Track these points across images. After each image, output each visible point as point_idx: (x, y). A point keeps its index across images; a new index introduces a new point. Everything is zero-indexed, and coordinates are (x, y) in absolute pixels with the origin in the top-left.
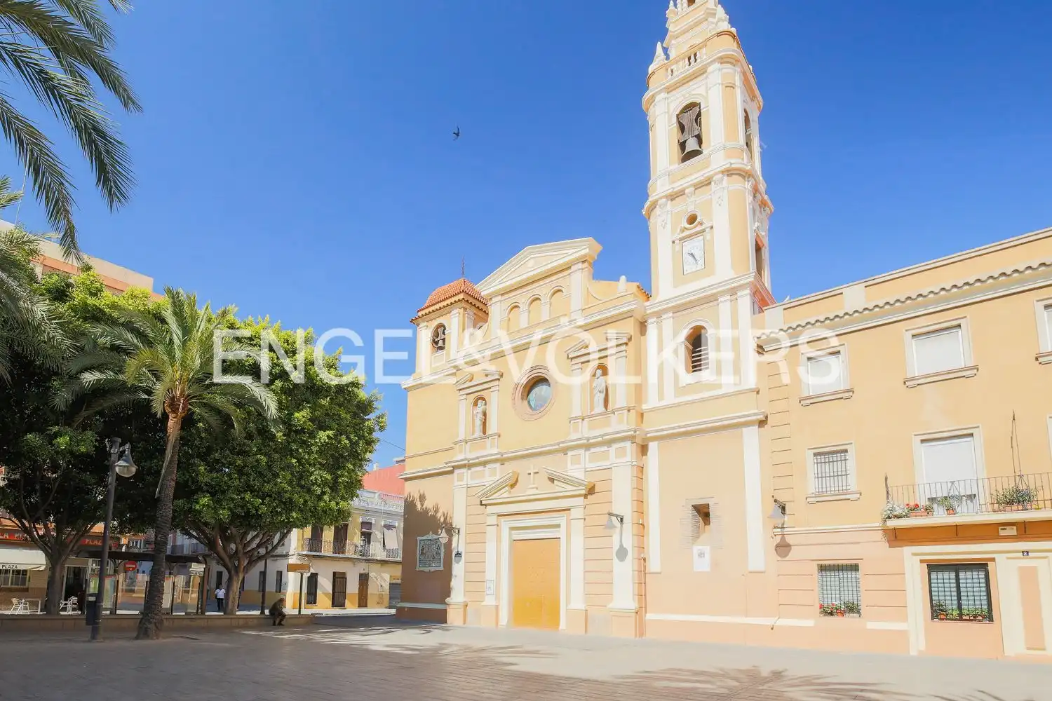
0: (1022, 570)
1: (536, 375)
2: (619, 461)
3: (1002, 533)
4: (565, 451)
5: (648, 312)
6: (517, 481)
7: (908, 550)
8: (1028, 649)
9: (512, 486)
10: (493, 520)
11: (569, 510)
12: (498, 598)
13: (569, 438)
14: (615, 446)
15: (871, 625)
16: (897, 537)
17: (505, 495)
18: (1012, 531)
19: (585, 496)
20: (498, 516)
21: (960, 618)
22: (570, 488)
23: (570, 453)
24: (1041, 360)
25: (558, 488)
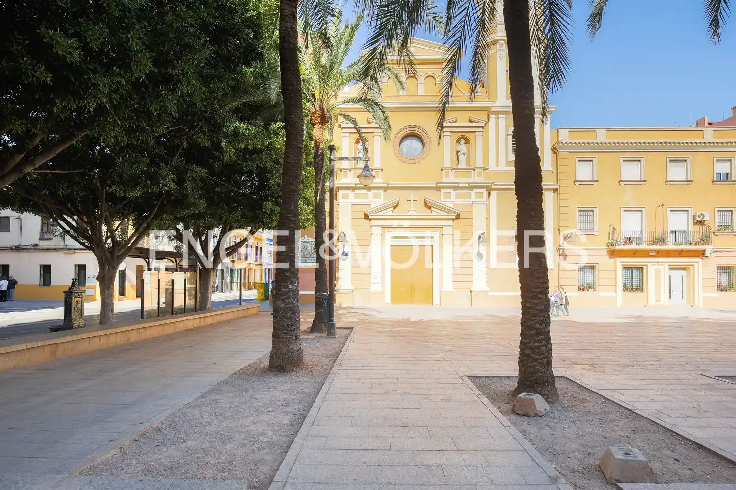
0: (656, 269)
1: (416, 132)
2: (478, 200)
3: (650, 254)
4: (439, 189)
5: (492, 110)
6: (398, 204)
7: (619, 260)
8: (656, 301)
9: (395, 207)
10: (379, 231)
11: (442, 228)
12: (383, 285)
13: (443, 181)
14: (475, 191)
15: (602, 294)
16: (613, 254)
17: (390, 213)
18: (654, 254)
19: (453, 220)
20: (382, 227)
21: (632, 290)
22: (443, 213)
23: (443, 191)
24: (667, 183)
25: (436, 213)
